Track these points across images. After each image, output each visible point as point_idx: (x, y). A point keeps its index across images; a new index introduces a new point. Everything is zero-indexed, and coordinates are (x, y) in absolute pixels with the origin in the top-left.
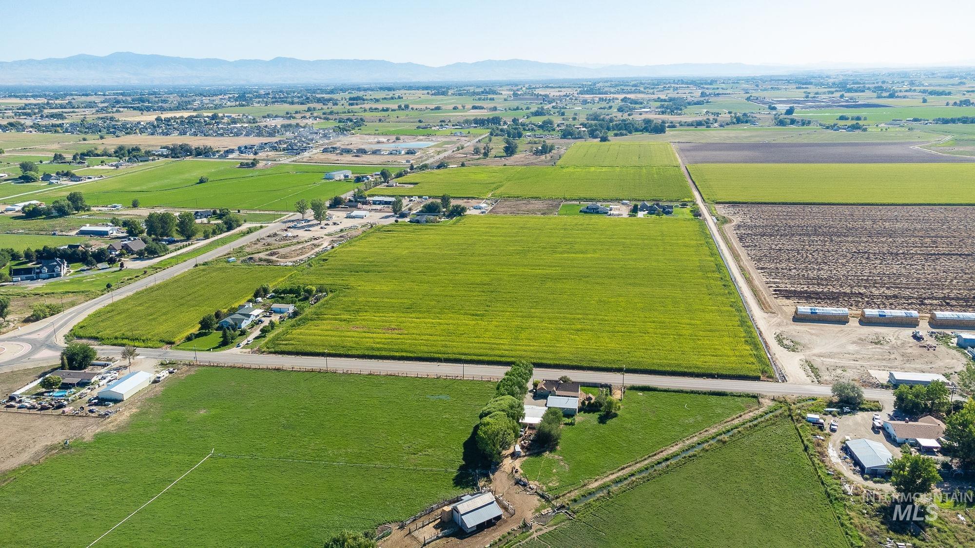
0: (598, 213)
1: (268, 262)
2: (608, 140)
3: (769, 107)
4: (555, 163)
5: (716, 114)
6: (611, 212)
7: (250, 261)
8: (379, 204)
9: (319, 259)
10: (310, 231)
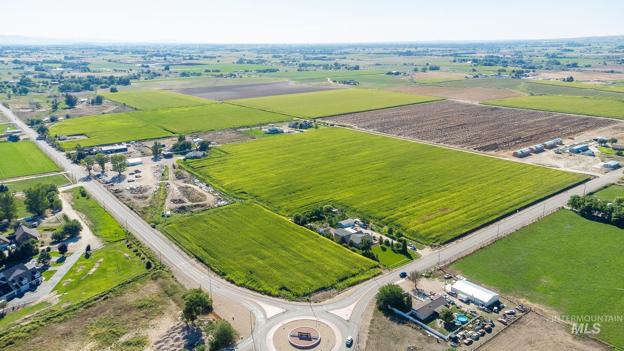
0: (279, 132)
1: (202, 207)
2: (117, 91)
3: (143, 66)
4: (136, 109)
5: (125, 71)
6: (285, 131)
7: (185, 210)
8: (112, 153)
9: (237, 194)
10: (134, 181)
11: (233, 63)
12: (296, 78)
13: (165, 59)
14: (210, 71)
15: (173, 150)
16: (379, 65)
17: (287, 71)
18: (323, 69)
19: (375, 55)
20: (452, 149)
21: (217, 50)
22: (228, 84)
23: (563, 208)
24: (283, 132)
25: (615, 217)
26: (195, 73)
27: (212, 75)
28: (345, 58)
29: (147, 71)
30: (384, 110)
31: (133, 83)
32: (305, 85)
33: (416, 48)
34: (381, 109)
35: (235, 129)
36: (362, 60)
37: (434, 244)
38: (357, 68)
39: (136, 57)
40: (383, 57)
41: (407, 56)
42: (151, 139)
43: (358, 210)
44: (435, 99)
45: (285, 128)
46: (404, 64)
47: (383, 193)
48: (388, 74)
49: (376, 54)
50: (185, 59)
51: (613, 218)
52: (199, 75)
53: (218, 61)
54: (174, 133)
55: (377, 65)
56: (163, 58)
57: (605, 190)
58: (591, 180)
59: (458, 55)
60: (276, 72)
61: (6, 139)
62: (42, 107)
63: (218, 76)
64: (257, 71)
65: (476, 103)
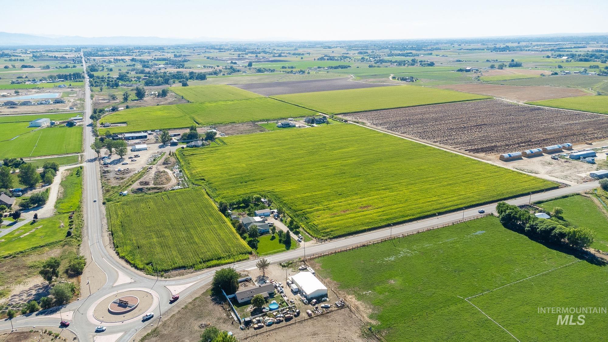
0: (290, 126)
1: (158, 189)
2: (188, 85)
3: (232, 63)
4: (188, 101)
5: (212, 67)
6: (297, 126)
7: (141, 191)
8: (133, 139)
9: (196, 180)
10: (127, 164)
11: (315, 60)
12: (360, 75)
13: (257, 56)
14: (286, 68)
15: (181, 139)
16: (460, 61)
17: (358, 67)
18: (397, 65)
19: (466, 51)
20: (442, 149)
21: (312, 47)
22: (292, 80)
23: (492, 214)
24: (295, 126)
25: (528, 227)
26: (269, 70)
27: (283, 72)
28: (431, 54)
29: (230, 67)
30: (415, 107)
31: (209, 79)
32: (362, 82)
33: (519, 43)
34: (413, 106)
35: (254, 122)
36: (447, 56)
37: (323, 238)
38: (432, 64)
39: (234, 54)
40: (473, 53)
41: (500, 51)
42: (174, 129)
43: (284, 202)
44: (479, 98)
45: (300, 123)
46: (487, 61)
47: (326, 188)
48: (458, 71)
49: (468, 49)
50: (274, 56)
51: (526, 228)
52: (273, 71)
53: (302, 58)
54: (198, 124)
55: (458, 61)
56: (255, 55)
57: (563, 200)
58: (559, 188)
59: (561, 50)
60: (347, 68)
61: (65, 124)
62: (117, 99)
63: (288, 73)
64: (329, 67)
65: (521, 103)
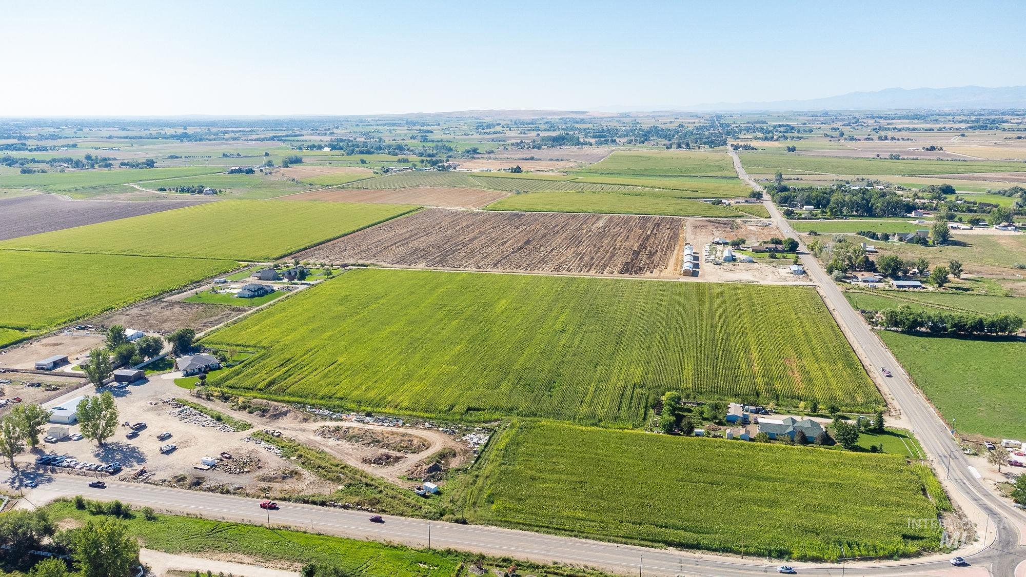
6: (275, 288)
28: (75, 146)
35: (154, 299)
46: (224, 155)
65: (475, 209)
